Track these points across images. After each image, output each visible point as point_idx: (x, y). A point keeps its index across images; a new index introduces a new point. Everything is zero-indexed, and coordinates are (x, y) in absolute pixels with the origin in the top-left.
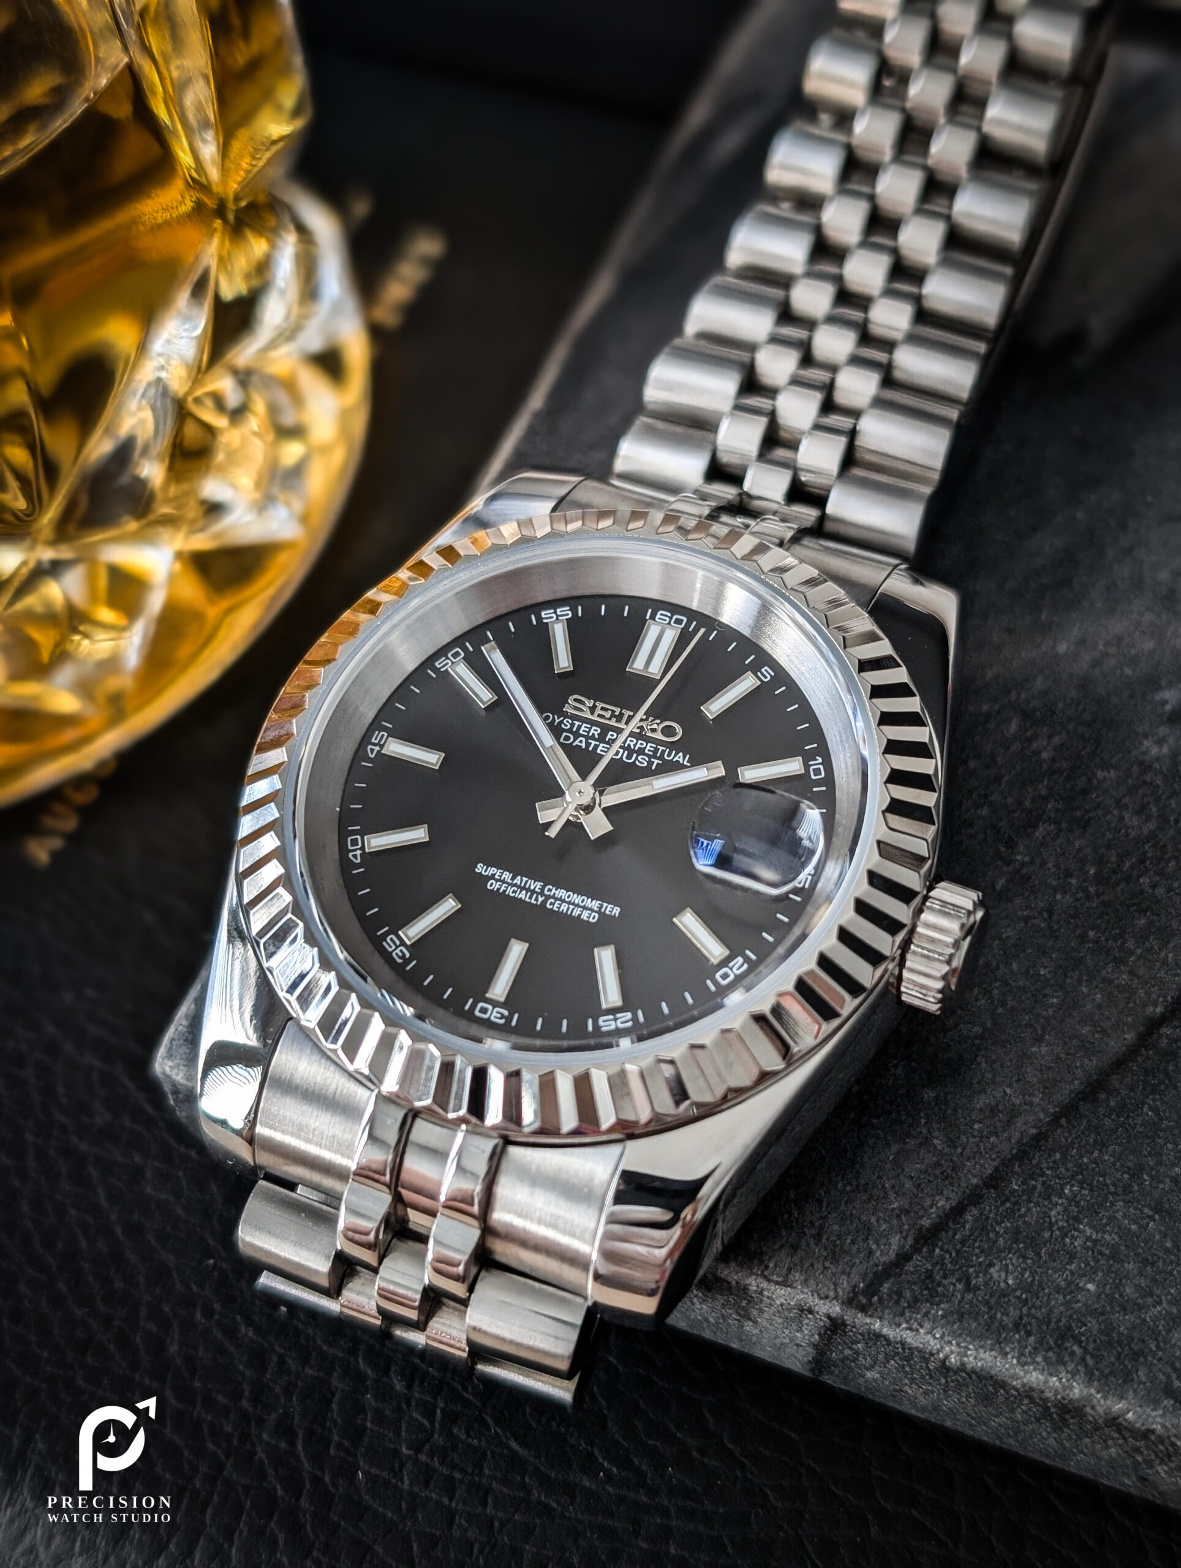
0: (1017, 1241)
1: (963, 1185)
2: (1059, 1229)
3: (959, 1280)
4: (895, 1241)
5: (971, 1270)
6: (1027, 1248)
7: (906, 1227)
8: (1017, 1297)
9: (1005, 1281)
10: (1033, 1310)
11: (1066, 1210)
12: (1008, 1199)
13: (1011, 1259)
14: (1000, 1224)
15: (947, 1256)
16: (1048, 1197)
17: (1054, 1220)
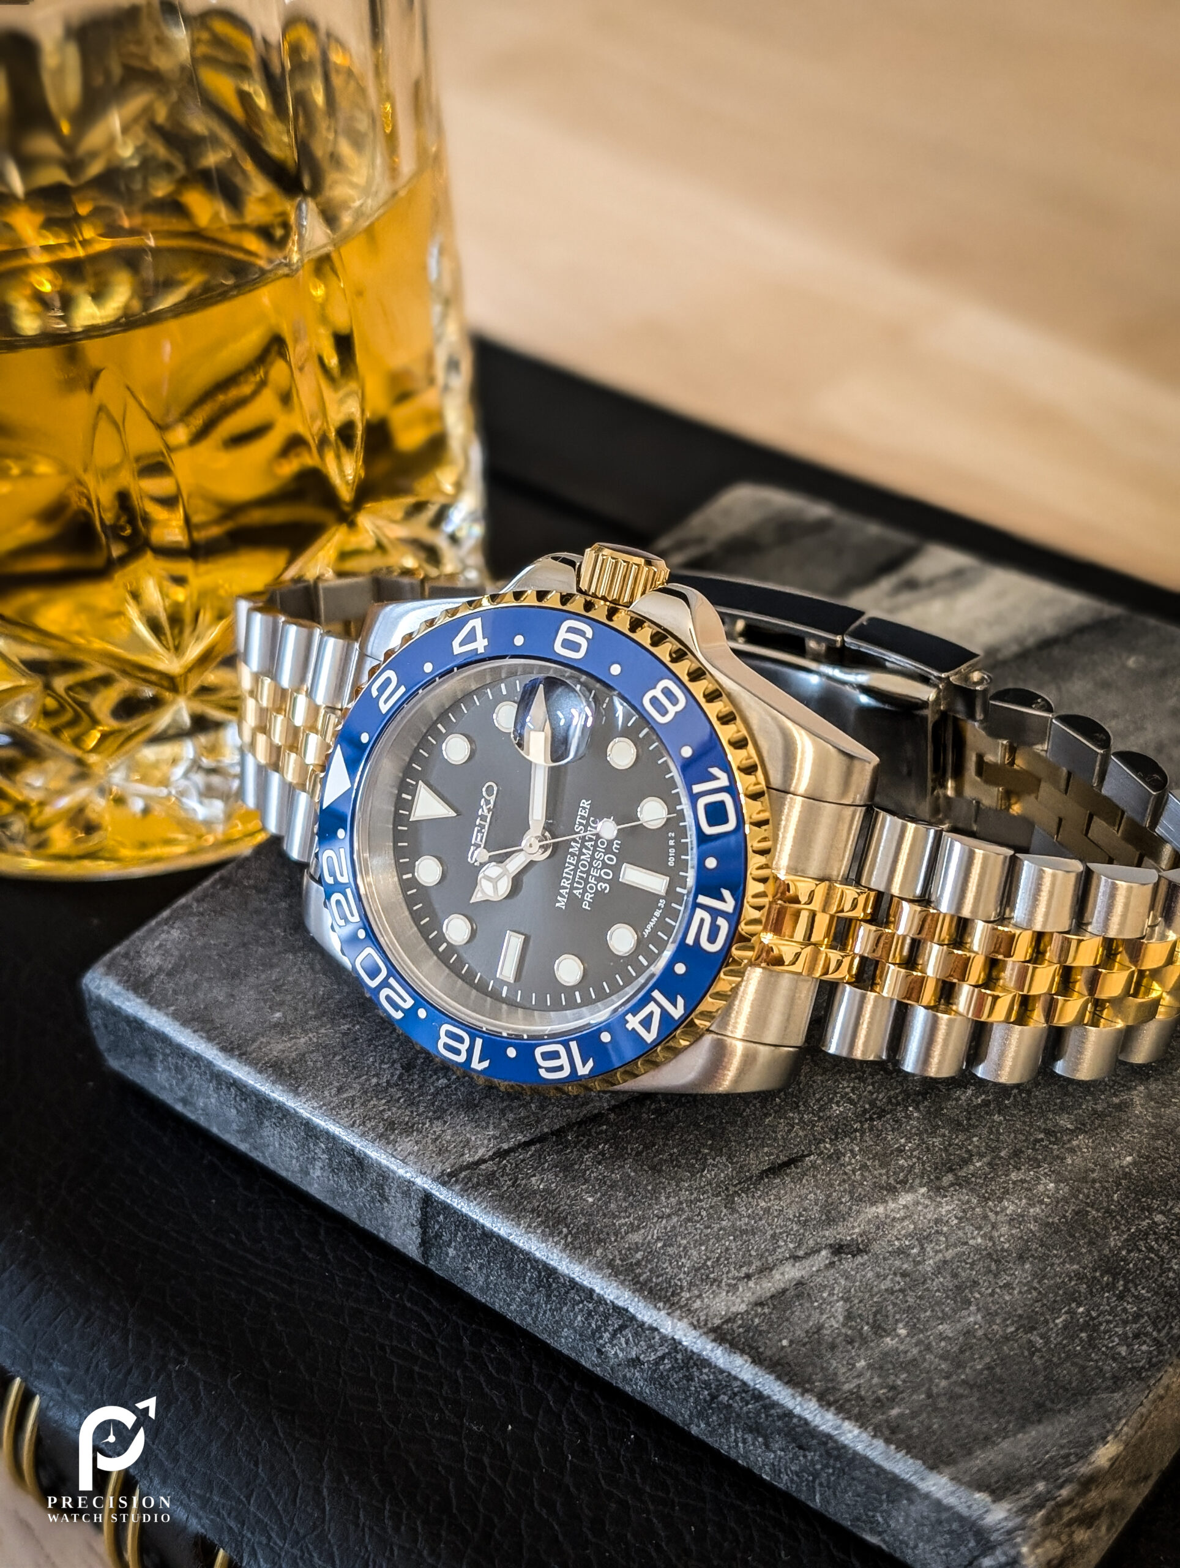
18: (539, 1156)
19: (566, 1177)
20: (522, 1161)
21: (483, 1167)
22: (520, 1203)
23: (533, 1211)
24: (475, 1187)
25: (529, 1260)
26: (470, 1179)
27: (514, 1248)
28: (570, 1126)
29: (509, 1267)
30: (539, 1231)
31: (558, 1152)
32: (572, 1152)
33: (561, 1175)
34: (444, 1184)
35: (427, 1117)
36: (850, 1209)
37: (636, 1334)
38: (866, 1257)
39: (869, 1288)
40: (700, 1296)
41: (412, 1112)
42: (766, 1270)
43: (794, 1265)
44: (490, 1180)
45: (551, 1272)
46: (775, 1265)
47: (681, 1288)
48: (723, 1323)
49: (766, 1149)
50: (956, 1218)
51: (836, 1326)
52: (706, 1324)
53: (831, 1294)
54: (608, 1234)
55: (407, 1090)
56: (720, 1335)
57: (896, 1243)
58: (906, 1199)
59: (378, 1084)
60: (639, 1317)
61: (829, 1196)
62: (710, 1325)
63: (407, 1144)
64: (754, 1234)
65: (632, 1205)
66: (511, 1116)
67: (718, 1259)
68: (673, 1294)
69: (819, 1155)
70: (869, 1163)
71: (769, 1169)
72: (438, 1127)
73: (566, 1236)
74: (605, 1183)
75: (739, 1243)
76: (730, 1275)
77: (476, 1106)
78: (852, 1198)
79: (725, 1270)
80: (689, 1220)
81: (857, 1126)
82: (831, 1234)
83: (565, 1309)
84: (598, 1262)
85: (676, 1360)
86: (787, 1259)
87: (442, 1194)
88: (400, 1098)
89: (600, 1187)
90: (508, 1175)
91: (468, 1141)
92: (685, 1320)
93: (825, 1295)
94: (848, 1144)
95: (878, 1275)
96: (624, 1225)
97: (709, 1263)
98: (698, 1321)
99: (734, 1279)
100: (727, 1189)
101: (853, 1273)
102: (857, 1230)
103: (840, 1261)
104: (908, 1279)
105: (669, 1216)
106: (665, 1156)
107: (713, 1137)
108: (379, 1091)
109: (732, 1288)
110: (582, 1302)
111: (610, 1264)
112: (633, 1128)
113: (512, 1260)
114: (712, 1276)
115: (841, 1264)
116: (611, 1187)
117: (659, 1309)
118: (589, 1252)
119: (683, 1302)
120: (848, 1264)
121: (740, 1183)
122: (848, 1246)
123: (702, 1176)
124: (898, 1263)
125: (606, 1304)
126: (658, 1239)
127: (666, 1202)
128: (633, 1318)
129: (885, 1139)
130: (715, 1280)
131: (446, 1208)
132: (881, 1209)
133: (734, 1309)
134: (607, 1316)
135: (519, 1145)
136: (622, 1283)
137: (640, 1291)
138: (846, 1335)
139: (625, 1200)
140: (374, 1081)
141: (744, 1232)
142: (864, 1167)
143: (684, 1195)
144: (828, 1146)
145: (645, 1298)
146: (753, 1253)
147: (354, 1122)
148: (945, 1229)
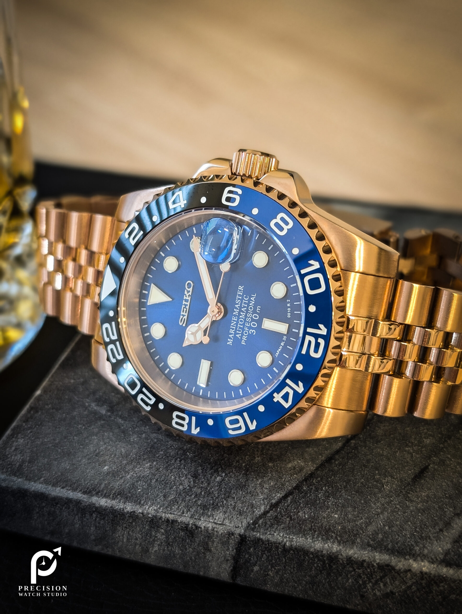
0: (308, 504)
1: (286, 489)
2: (322, 500)
3: (288, 517)
4: (263, 508)
5: (291, 514)
6: (311, 506)
7: (266, 503)
8: (309, 521)
9: (305, 516)
10: (316, 524)
11: (324, 494)
12: (303, 492)
13: (306, 510)
14: (301, 500)
15: (282, 510)
16: (317, 491)
17: (320, 497)
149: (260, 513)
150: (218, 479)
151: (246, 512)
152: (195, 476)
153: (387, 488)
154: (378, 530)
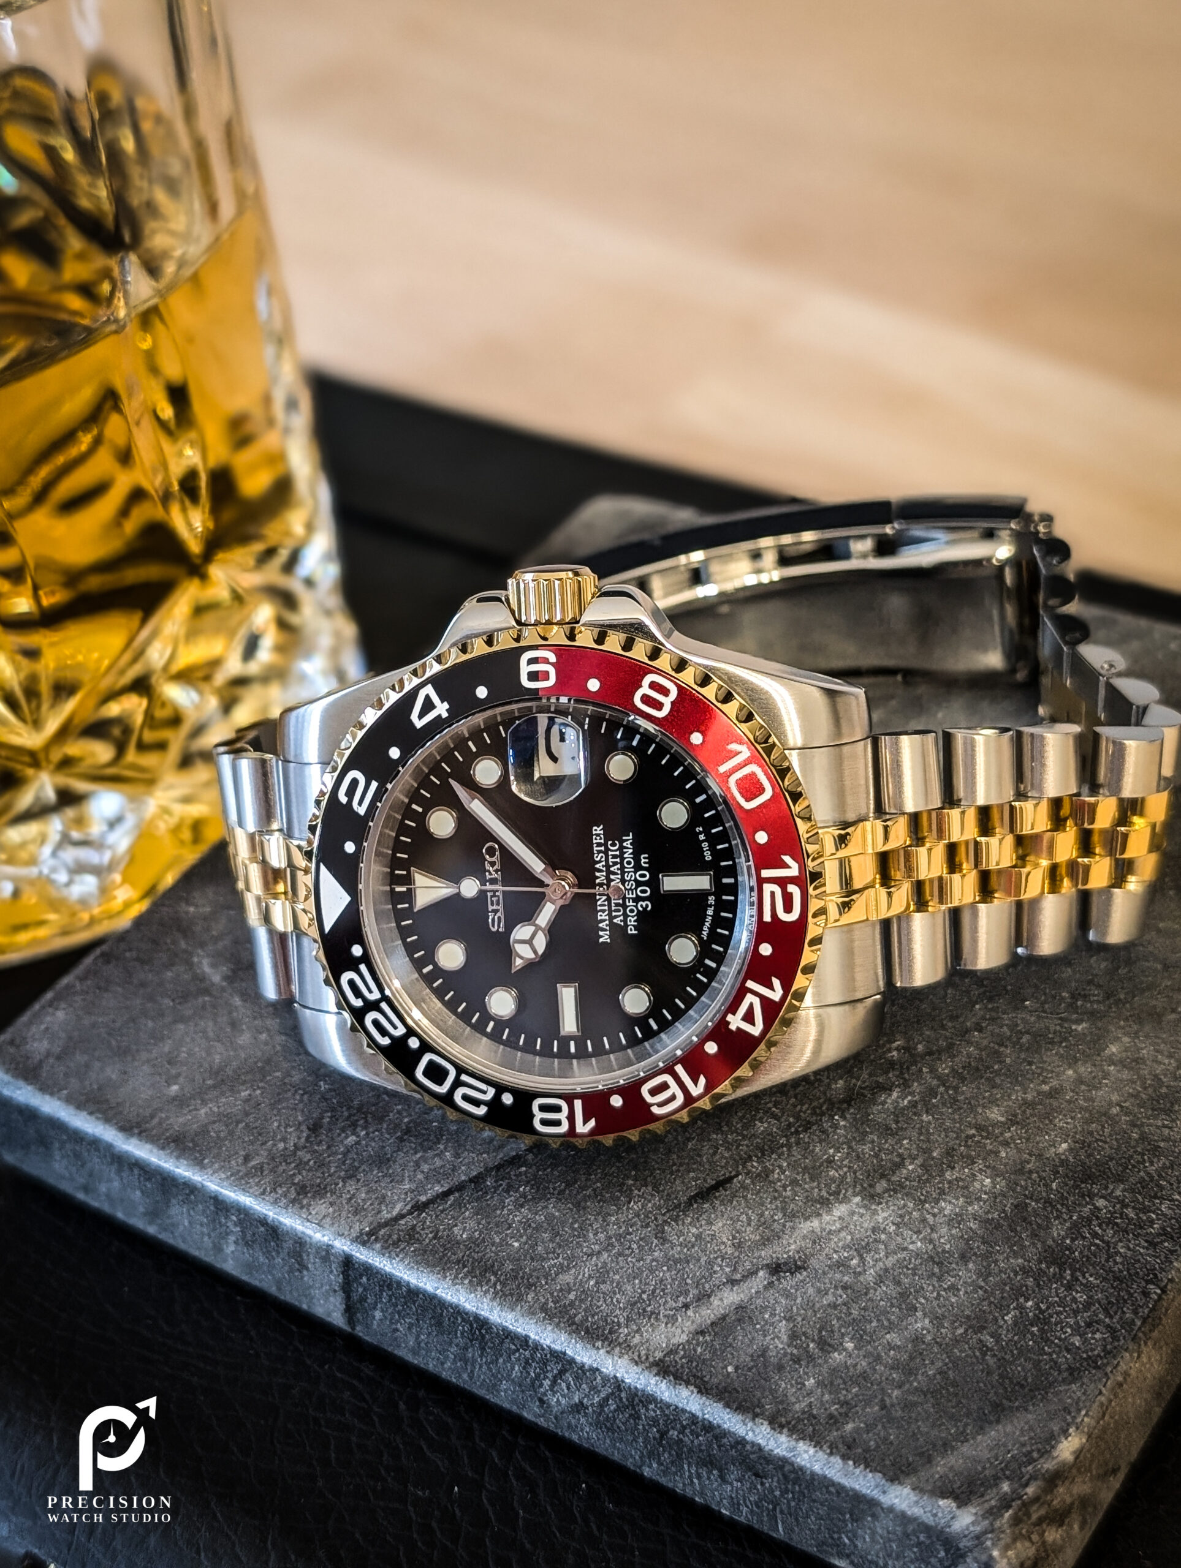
18: (459, 1205)
19: (489, 1223)
20: (442, 1212)
21: (402, 1222)
22: (445, 1255)
23: (458, 1262)
24: (396, 1244)
25: (459, 1313)
26: (390, 1236)
27: (442, 1304)
28: (488, 1170)
29: (439, 1324)
30: (466, 1282)
31: (478, 1199)
32: (492, 1197)
33: (484, 1222)
34: (364, 1244)
35: (339, 1177)
36: (784, 1226)
37: (577, 1378)
38: (805, 1273)
39: (810, 1305)
40: (638, 1331)
41: (323, 1173)
42: (704, 1297)
43: (732, 1290)
44: (411, 1235)
45: (483, 1324)
46: (713, 1291)
47: (619, 1324)
48: (665, 1356)
49: (692, 1174)
50: (894, 1224)
51: (781, 1346)
52: (647, 1358)
53: (773, 1315)
54: (538, 1278)
55: (316, 1151)
56: (663, 1368)
57: (835, 1256)
58: (840, 1210)
59: (286, 1149)
60: (578, 1359)
61: (762, 1215)
62: (651, 1359)
63: (321, 1207)
64: (688, 1262)
65: (560, 1246)
66: (425, 1167)
67: (654, 1291)
68: (610, 1332)
69: (747, 1174)
70: (799, 1178)
71: (697, 1195)
72: (351, 1187)
73: (495, 1284)
74: (530, 1226)
75: (674, 1272)
76: (667, 1306)
77: (388, 1160)
78: (785, 1215)
79: (662, 1301)
80: (620, 1254)
81: (783, 1141)
82: (767, 1254)
83: (501, 1360)
84: (530, 1307)
85: (621, 1399)
86: (724, 1284)
87: (362, 1255)
88: (309, 1160)
89: (525, 1230)
90: (429, 1227)
91: (384, 1197)
92: (626, 1357)
93: (767, 1316)
94: (776, 1160)
95: (819, 1291)
96: (554, 1266)
97: (644, 1296)
98: (639, 1356)
99: (671, 1310)
100: (656, 1219)
101: (793, 1291)
102: (793, 1247)
103: (778, 1280)
104: (849, 1291)
105: (599, 1252)
106: (589, 1192)
107: (635, 1168)
108: (285, 1157)
109: (671, 1320)
110: (518, 1350)
111: (544, 1309)
112: (554, 1166)
113: (441, 1314)
114: (649, 1309)
115: (781, 1283)
116: (537, 1229)
117: (598, 1349)
118: (520, 1299)
119: (621, 1340)
120: (788, 1282)
121: (668, 1211)
122: (785, 1264)
123: (628, 1208)
124: (838, 1276)
125: (543, 1349)
126: (590, 1277)
127: (594, 1239)
128: (572, 1361)
129: (813, 1151)
130: (652, 1313)
131: (368, 1270)
132: (815, 1223)
133: (675, 1341)
134: (544, 1362)
135: (438, 1196)
136: (558, 1325)
137: (577, 1331)
138: (792, 1354)
139: (551, 1241)
140: (281, 1145)
141: (676, 1262)
142: (794, 1182)
143: (613, 1229)
144: (755, 1164)
145: (582, 1338)
146: (689, 1281)
147: (265, 1190)
148: (883, 1237)
149: (389, 1216)
150: (352, 1139)
151: (365, 1210)
152: (315, 1128)
153: (635, 1206)
154: (575, 1284)
